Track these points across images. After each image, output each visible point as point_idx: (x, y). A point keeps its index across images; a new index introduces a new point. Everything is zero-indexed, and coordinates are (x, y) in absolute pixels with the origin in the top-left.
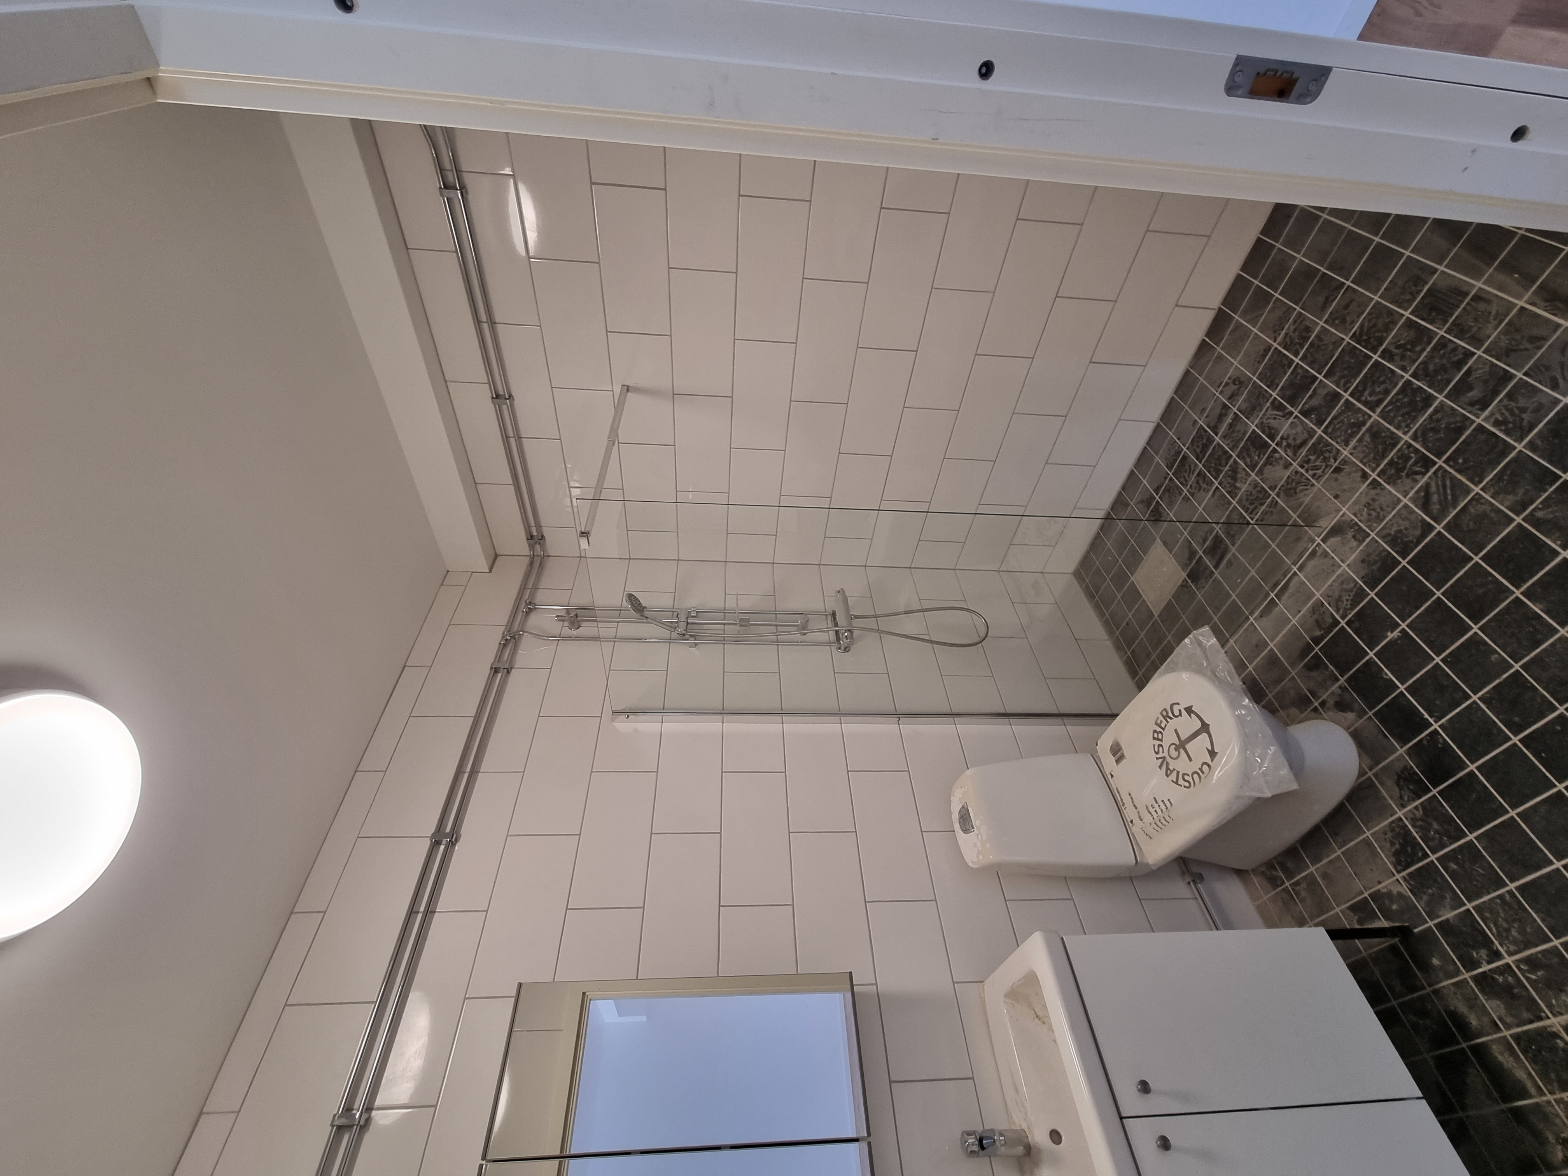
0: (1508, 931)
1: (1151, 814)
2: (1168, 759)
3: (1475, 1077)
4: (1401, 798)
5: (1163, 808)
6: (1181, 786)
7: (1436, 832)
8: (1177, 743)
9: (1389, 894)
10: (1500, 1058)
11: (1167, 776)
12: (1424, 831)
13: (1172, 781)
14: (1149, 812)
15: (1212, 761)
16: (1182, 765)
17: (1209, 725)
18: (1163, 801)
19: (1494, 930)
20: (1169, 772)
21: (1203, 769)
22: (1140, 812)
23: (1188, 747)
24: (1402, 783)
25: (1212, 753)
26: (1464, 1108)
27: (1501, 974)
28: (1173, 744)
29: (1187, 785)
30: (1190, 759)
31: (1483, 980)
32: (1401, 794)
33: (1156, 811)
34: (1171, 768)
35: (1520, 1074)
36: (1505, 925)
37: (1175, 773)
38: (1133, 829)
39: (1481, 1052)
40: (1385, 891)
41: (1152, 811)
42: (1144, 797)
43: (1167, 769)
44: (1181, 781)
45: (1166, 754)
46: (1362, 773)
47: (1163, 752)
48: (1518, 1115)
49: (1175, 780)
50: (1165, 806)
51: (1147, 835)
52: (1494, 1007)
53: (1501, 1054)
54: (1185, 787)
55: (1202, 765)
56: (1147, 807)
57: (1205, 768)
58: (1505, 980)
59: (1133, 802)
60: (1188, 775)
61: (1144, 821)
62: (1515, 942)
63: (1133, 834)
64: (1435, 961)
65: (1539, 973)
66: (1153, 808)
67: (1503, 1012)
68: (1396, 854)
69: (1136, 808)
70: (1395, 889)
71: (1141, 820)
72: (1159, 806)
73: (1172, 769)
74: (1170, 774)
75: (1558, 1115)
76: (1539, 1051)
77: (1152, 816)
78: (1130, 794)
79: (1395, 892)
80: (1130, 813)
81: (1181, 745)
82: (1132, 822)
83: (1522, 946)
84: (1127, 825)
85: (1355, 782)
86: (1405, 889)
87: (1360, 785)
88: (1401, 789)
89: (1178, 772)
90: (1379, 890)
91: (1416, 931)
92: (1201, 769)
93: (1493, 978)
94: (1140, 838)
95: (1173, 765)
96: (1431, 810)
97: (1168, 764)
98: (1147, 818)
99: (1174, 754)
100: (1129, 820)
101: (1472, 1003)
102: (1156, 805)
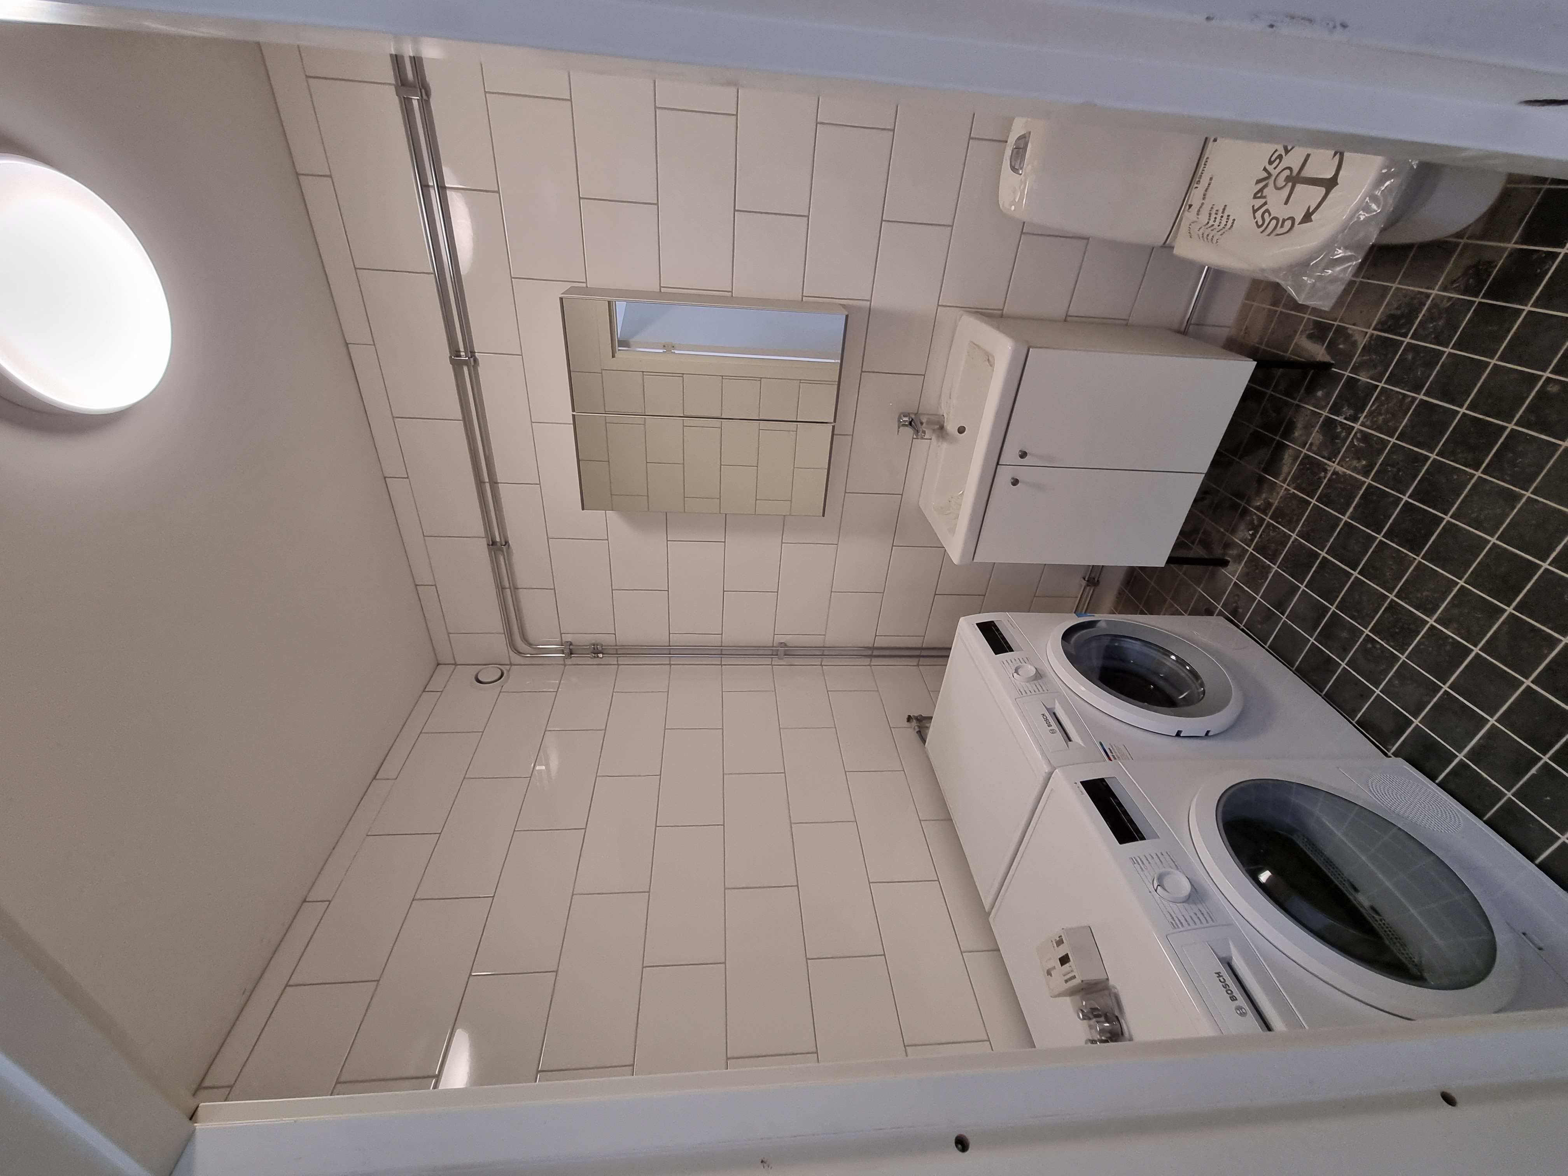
0: (1380, 414)
1: (1210, 216)
2: (1271, 181)
3: (1264, 454)
4: (1454, 282)
5: (1224, 222)
6: (1255, 218)
7: (1435, 328)
8: (1295, 173)
9: (1349, 336)
10: (1286, 456)
11: (1255, 197)
12: (1431, 317)
13: (1253, 206)
14: (1210, 214)
15: (1299, 224)
16: (1275, 200)
17: (1337, 184)
18: (1229, 216)
19: (1373, 408)
20: (1259, 195)
21: (1286, 223)
22: (1204, 206)
23: (1299, 187)
24: (1471, 272)
25: (1307, 217)
26: (1240, 458)
27: (1343, 428)
28: (1290, 169)
29: (1260, 223)
30: (1286, 203)
31: (1329, 424)
32: (1459, 278)
33: (1216, 218)
34: (1266, 192)
35: (1285, 469)
36: (1383, 411)
37: (1262, 201)
38: (1186, 213)
39: (1281, 447)
40: (1350, 332)
41: (1213, 216)
42: (1217, 199)
43: (1261, 190)
44: (1259, 214)
45: (1274, 173)
46: (1460, 235)
47: (1275, 168)
48: (1261, 480)
49: (1255, 208)
50: (1227, 222)
51: (1190, 233)
52: (1316, 437)
53: (1289, 456)
54: (1257, 222)
55: (1288, 219)
56: (1212, 208)
57: (1288, 224)
58: (1341, 432)
59: (1206, 190)
60: (1270, 215)
61: (1199, 217)
62: (1373, 422)
63: (1182, 218)
64: (1320, 394)
65: (1361, 444)
66: (1216, 214)
67: (1317, 442)
68: (1391, 317)
69: (1204, 199)
70: (1357, 337)
71: (1198, 214)
72: (1222, 217)
73: (1264, 195)
74: (1259, 198)
75: (1278, 493)
76: (1308, 469)
77: (1209, 219)
78: (1211, 179)
79: (1354, 339)
80: (1196, 197)
81: (1295, 179)
82: (1190, 206)
83: (1374, 427)
84: (1185, 204)
85: (1445, 237)
86: (1362, 342)
87: (1446, 242)
88: (1465, 273)
89: (1265, 203)
90: (1347, 328)
91: (1333, 369)
92: (1284, 221)
93: (1336, 426)
94: (1185, 225)
95: (1269, 191)
96: (1454, 311)
97: (1266, 186)
98: (1204, 218)
99: (1281, 182)
100: (1189, 203)
101: (1308, 427)
102: (1220, 214)
